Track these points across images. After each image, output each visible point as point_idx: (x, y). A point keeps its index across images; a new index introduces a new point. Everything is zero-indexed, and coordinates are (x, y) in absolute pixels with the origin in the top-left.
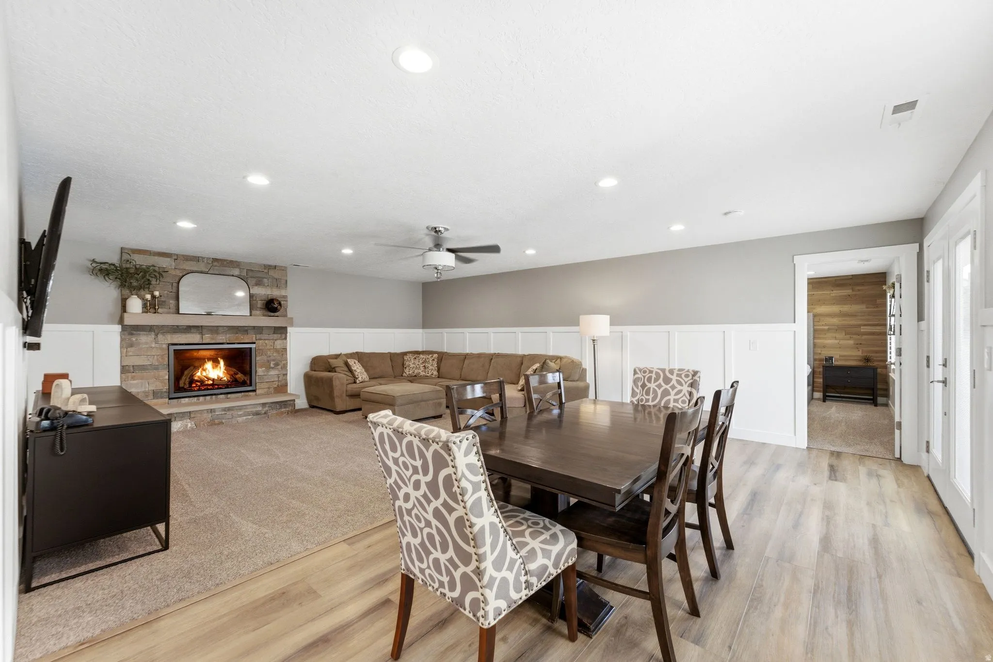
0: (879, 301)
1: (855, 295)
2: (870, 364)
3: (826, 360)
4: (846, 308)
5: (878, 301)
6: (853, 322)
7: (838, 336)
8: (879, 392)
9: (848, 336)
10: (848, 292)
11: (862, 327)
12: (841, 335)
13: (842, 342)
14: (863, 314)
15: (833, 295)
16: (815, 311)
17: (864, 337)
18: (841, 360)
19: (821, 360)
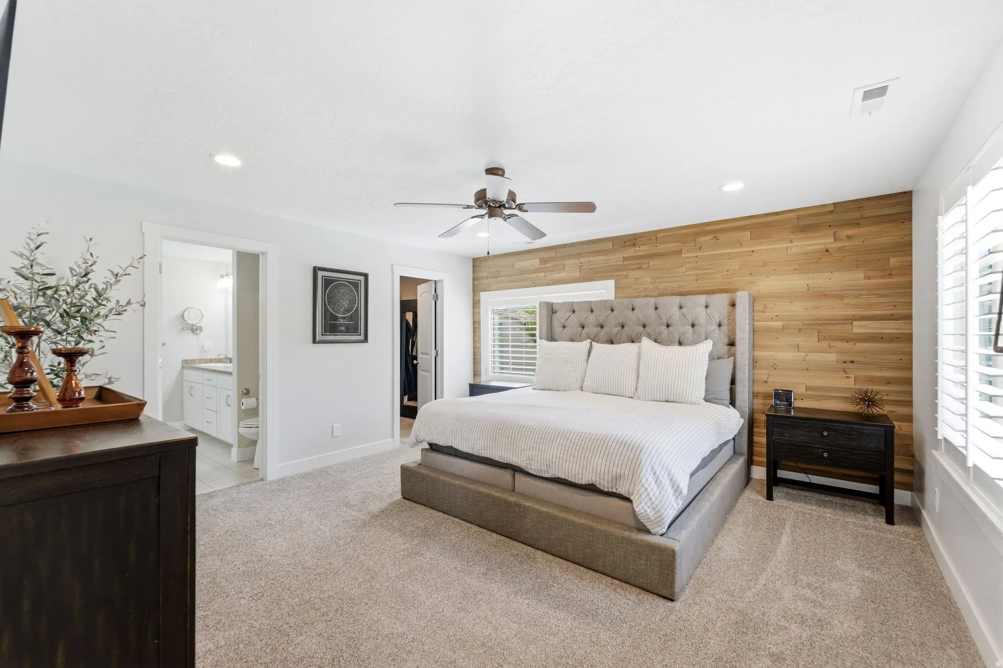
0: (894, 261)
1: (840, 249)
2: (876, 411)
3: (777, 395)
4: (822, 280)
5: (892, 260)
6: (836, 310)
7: (800, 340)
8: (897, 478)
9: (825, 344)
10: (823, 241)
11: (855, 323)
12: (809, 341)
13: (814, 357)
14: (858, 293)
15: (794, 250)
16: (755, 289)
17: (861, 346)
18: (810, 397)
19: (766, 396)
